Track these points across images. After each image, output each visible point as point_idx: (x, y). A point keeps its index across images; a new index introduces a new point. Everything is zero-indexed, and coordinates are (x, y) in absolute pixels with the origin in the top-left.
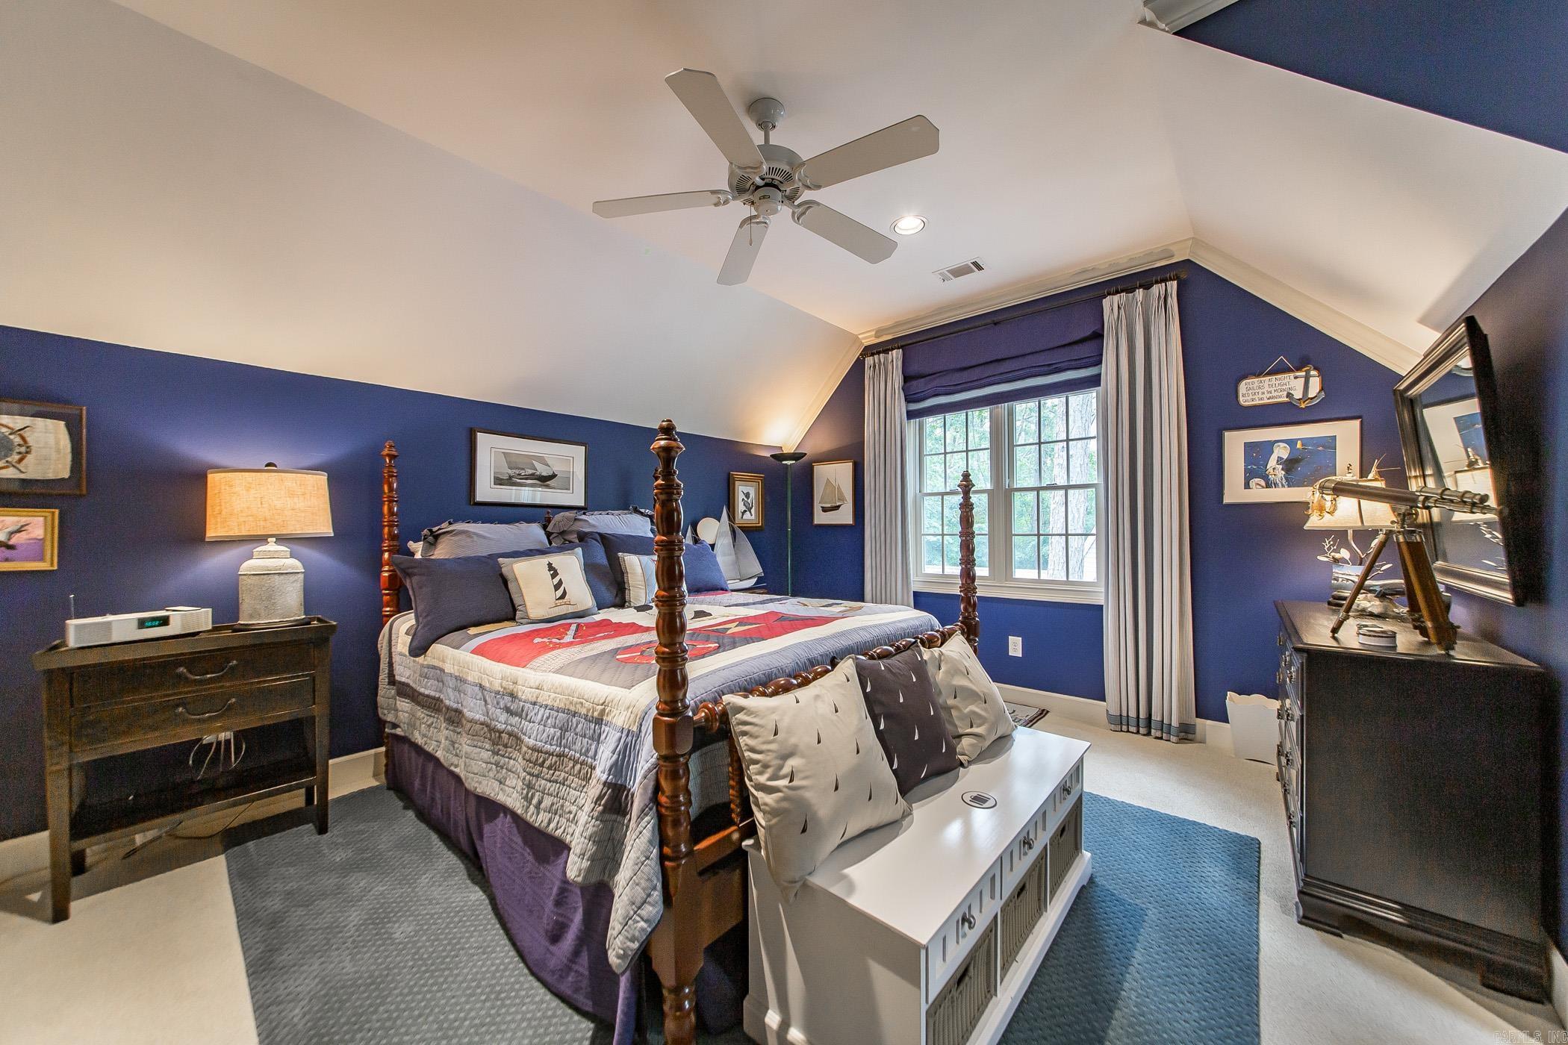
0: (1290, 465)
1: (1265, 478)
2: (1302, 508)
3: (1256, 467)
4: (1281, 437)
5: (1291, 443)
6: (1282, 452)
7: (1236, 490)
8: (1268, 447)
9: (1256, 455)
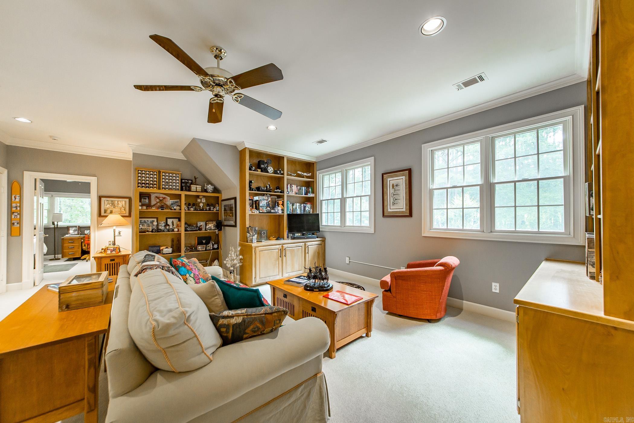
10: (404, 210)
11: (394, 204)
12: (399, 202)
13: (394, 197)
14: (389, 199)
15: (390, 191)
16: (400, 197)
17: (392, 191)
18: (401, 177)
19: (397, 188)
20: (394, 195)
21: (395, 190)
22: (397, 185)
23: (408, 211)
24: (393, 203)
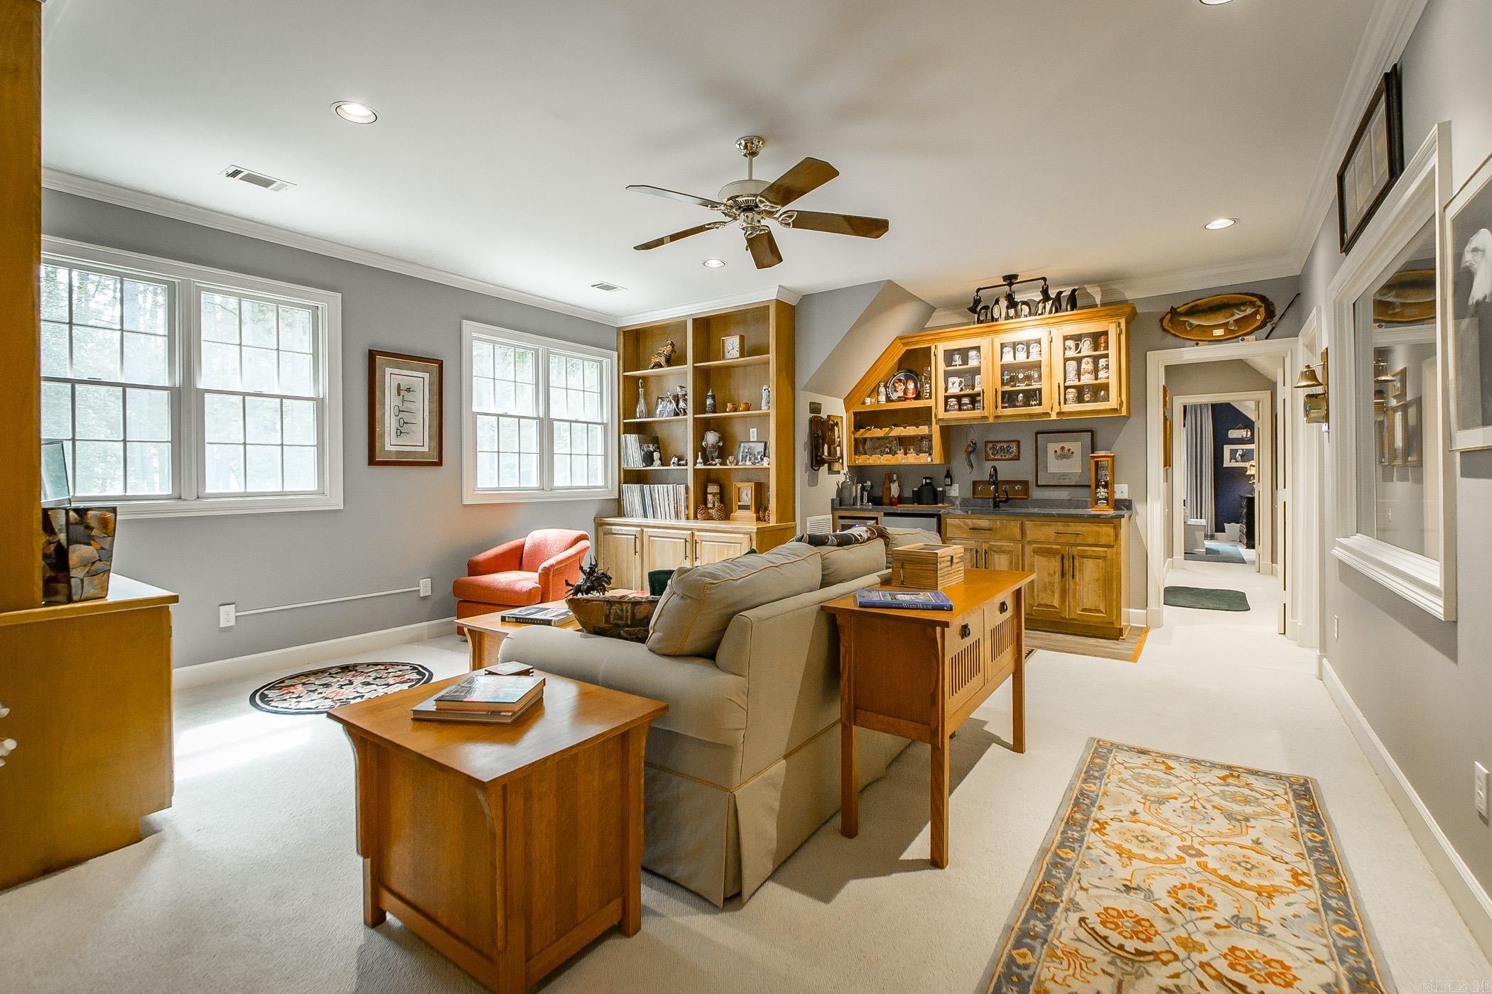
0: (1242, 456)
1: (1236, 459)
2: (1245, 469)
3: (1233, 457)
4: (1241, 448)
5: (1243, 450)
6: (1240, 452)
7: (1227, 463)
8: (1237, 450)
9: (1233, 452)
10: (426, 449)
11: (401, 433)
12: (414, 429)
13: (400, 416)
14: (389, 421)
15: (390, 402)
16: (415, 418)
17: (397, 401)
18: (420, 374)
19: (408, 396)
20: (400, 411)
21: (403, 400)
22: (408, 390)
23: (436, 453)
24: (399, 431)
